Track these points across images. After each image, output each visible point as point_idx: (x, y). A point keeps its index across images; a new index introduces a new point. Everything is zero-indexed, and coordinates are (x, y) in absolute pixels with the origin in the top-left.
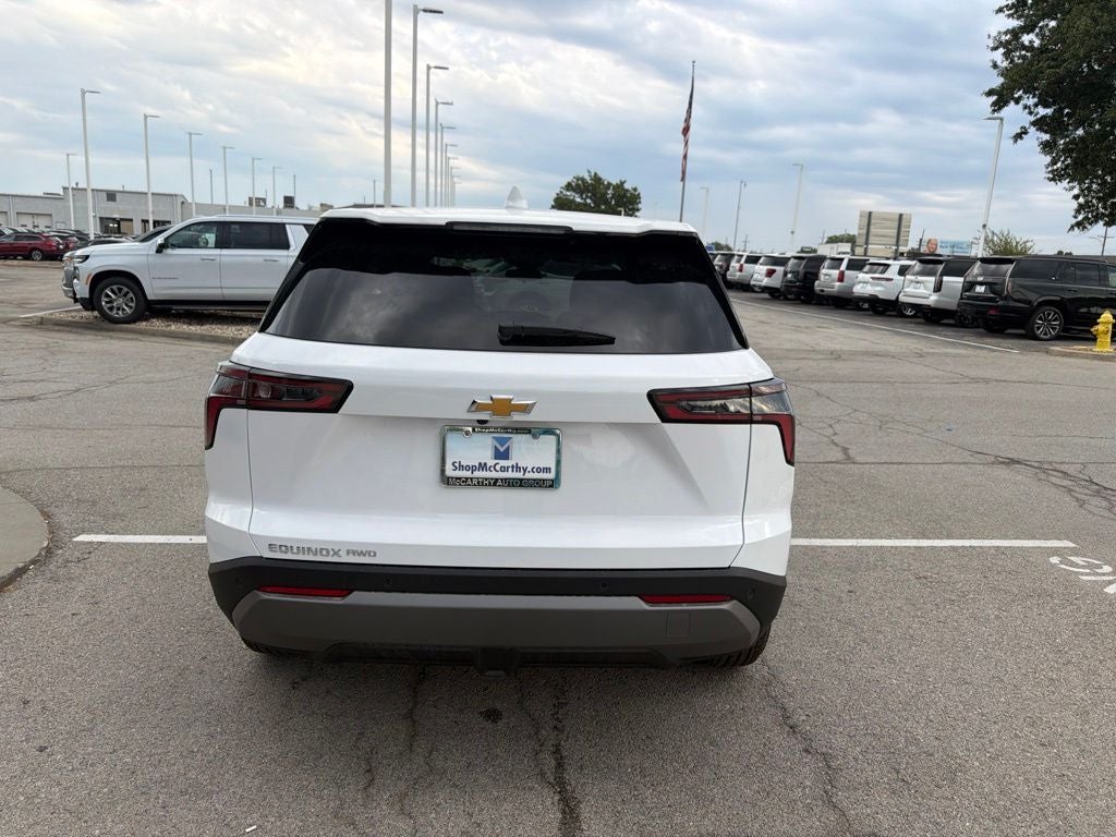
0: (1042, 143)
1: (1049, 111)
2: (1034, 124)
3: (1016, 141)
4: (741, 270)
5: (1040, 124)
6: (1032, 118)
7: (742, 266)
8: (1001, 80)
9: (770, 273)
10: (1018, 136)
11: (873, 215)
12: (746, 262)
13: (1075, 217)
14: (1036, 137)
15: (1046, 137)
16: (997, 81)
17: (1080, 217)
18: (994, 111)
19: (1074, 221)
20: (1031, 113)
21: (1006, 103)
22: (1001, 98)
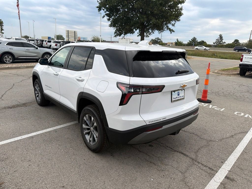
0: (107, 19)
1: (108, 13)
2: (105, 15)
3: (103, 18)
4: (47, 44)
5: (107, 15)
6: (105, 14)
7: (47, 43)
8: (99, 5)
9: (56, 45)
10: (103, 17)
11: (69, 31)
12: (48, 42)
13: (114, 34)
14: (106, 18)
15: (108, 18)
16: (98, 5)
17: (115, 34)
18: (99, 11)
19: (114, 35)
20: (105, 13)
21: (101, 10)
22: (100, 8)
